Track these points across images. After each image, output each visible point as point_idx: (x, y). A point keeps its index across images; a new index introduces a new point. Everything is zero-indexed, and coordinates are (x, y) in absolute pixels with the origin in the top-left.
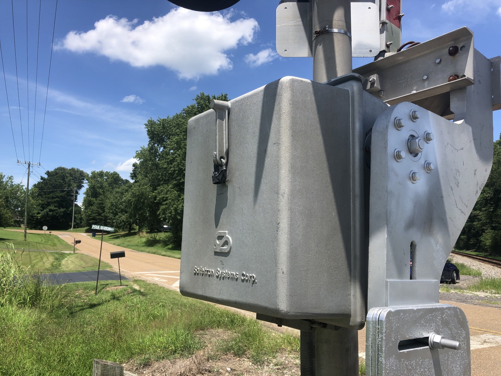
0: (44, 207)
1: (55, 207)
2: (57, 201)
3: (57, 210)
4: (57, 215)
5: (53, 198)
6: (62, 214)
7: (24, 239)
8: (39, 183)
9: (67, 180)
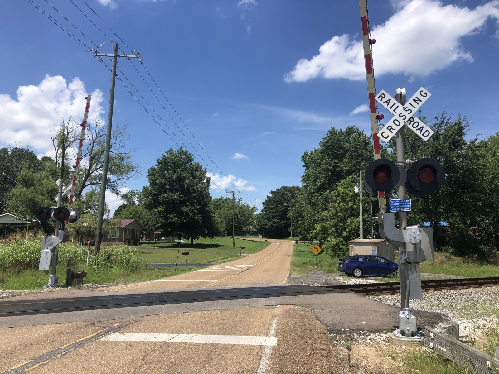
1: (278, 219)
2: (279, 214)
3: (279, 222)
4: (280, 226)
5: (276, 212)
6: (283, 225)
7: (233, 245)
8: (266, 201)
9: (286, 197)
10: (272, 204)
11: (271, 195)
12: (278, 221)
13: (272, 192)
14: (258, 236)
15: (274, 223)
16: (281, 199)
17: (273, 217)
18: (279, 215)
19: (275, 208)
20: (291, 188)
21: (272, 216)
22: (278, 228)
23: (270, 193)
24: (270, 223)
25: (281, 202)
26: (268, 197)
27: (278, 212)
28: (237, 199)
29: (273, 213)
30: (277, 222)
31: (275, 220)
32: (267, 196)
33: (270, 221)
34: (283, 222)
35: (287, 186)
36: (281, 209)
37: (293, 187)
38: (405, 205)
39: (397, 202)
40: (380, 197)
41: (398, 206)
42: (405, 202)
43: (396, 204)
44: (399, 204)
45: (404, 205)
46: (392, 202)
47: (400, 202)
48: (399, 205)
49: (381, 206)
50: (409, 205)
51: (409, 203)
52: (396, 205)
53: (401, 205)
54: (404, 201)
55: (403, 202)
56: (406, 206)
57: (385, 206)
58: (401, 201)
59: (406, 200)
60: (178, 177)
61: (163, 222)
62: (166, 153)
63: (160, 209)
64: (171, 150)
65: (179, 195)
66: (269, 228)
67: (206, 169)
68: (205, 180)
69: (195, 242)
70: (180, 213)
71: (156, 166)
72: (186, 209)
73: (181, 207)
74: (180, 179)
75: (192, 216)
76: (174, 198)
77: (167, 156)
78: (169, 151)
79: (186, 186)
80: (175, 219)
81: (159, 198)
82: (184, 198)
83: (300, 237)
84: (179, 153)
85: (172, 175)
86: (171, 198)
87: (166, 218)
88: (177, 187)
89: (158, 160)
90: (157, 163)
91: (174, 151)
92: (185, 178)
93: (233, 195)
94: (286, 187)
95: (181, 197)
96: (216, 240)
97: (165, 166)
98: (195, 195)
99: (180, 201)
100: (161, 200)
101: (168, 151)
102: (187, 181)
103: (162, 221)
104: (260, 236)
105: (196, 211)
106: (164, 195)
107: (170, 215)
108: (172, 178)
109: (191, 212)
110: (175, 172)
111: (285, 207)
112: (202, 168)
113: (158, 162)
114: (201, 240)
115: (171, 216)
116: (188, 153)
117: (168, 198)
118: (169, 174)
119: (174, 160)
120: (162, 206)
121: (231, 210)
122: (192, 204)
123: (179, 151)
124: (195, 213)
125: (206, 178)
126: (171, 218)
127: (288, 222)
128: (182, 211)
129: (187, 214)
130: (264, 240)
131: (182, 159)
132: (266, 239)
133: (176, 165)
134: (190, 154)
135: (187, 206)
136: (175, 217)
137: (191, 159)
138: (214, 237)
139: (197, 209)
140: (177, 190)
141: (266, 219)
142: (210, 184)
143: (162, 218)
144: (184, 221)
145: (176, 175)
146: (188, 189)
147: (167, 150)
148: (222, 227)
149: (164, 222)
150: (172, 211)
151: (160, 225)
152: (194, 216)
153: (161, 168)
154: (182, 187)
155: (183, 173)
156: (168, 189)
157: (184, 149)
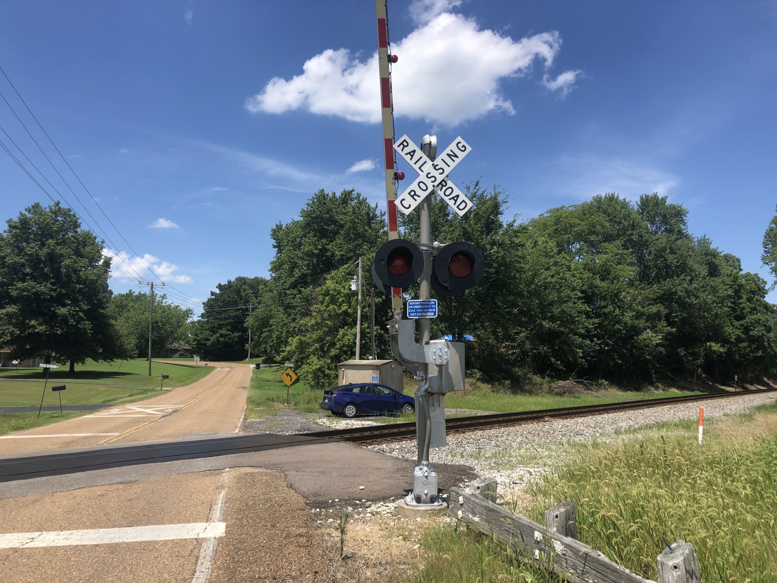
0: (214, 331)
1: (228, 330)
3: (230, 334)
4: (230, 341)
5: (226, 319)
6: (236, 339)
7: (148, 373)
8: (209, 300)
9: (243, 294)
10: (219, 305)
11: (217, 291)
12: (228, 333)
13: (220, 287)
14: (193, 357)
15: (222, 336)
16: (234, 297)
17: (220, 327)
18: (231, 324)
19: (225, 311)
20: (252, 280)
21: (219, 325)
22: (227, 345)
23: (217, 287)
24: (215, 336)
25: (235, 303)
26: (212, 294)
27: (228, 319)
28: (158, 296)
29: (220, 319)
30: (226, 335)
31: (224, 332)
32: (211, 292)
33: (214, 333)
34: (237, 334)
35: (245, 276)
36: (234, 314)
37: (256, 279)
38: (429, 308)
39: (418, 303)
40: (394, 296)
41: (419, 310)
42: (429, 305)
43: (416, 307)
44: (420, 306)
45: (427, 308)
46: (410, 303)
47: (422, 305)
48: (421, 308)
49: (395, 309)
50: (433, 308)
51: (434, 306)
52: (416, 309)
53: (424, 309)
54: (428, 303)
55: (427, 305)
56: (430, 310)
57: (401, 309)
58: (424, 303)
59: (430, 301)
60: (48, 254)
61: (15, 334)
62: (26, 210)
63: (11, 309)
64: (37, 205)
65: (49, 285)
66: (213, 344)
67: (103, 242)
68: (102, 261)
69: (78, 367)
70: (51, 318)
71: (5, 232)
72: (63, 311)
73: (54, 307)
74: (53, 259)
75: (74, 323)
76: (40, 291)
77: (29, 215)
78: (33, 207)
79: (64, 270)
80: (41, 329)
81: (10, 291)
82: (60, 291)
83: (263, 358)
84: (52, 212)
85: (36, 250)
86: (34, 290)
87: (22, 326)
88: (46, 271)
89: (9, 221)
90: (6, 228)
91: (43, 208)
92: (62, 256)
93: (152, 288)
94: (244, 279)
95: (53, 290)
96: (118, 365)
97: (24, 233)
98: (81, 286)
99: (52, 296)
100: (14, 293)
101: (31, 207)
102: (67, 262)
103: (13, 331)
104: (197, 358)
105: (81, 314)
106: (19, 285)
107: (30, 321)
108: (37, 255)
109: (73, 316)
110: (43, 245)
111: (241, 311)
112: (97, 241)
113: (10, 226)
114: (90, 365)
115: (33, 322)
116: (72, 213)
117: (28, 290)
118: (32, 248)
119: (42, 223)
120: (15, 304)
121: (147, 314)
122: (75, 302)
123: (53, 208)
124: (80, 317)
125: (103, 257)
126: (33, 326)
127: (245, 335)
128: (54, 314)
129: (65, 319)
130: (203, 363)
131: (57, 223)
132: (206, 363)
133: (46, 233)
134: (75, 216)
135: (64, 305)
136: (41, 324)
137: (76, 225)
138: (115, 360)
139: (84, 312)
140: (45, 277)
141: (208, 329)
142: (109, 268)
143: (15, 325)
144: (59, 332)
145: (45, 250)
146: (68, 276)
147: (29, 205)
148: (130, 343)
149: (18, 332)
150: (35, 315)
151: (9, 338)
152: (78, 322)
153: (16, 236)
154: (57, 271)
155: (59, 248)
156: (28, 274)
157: (63, 205)
